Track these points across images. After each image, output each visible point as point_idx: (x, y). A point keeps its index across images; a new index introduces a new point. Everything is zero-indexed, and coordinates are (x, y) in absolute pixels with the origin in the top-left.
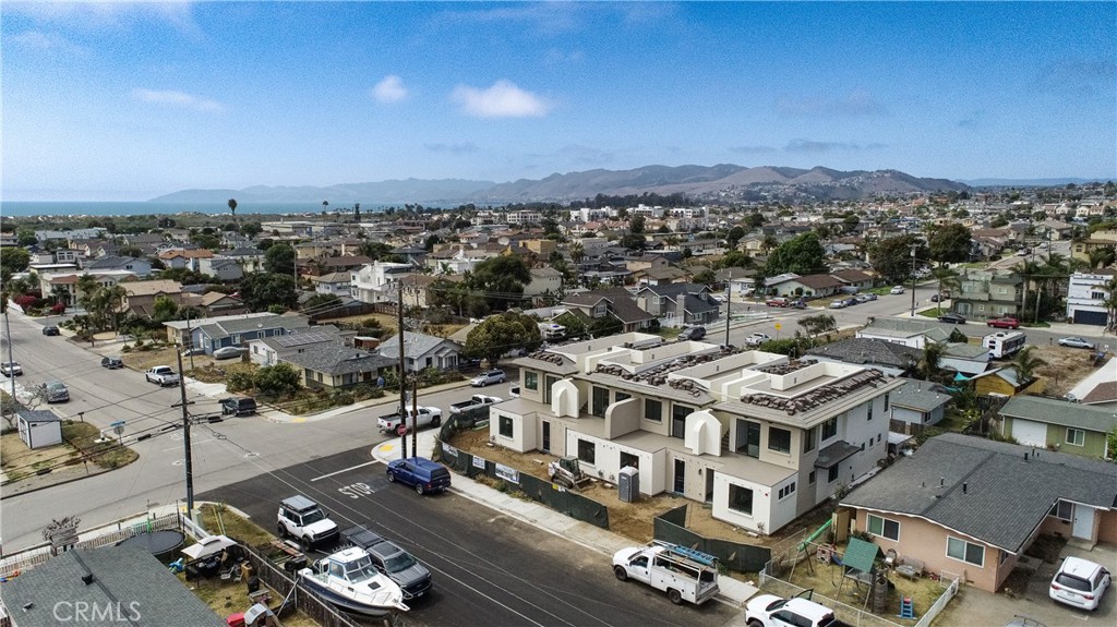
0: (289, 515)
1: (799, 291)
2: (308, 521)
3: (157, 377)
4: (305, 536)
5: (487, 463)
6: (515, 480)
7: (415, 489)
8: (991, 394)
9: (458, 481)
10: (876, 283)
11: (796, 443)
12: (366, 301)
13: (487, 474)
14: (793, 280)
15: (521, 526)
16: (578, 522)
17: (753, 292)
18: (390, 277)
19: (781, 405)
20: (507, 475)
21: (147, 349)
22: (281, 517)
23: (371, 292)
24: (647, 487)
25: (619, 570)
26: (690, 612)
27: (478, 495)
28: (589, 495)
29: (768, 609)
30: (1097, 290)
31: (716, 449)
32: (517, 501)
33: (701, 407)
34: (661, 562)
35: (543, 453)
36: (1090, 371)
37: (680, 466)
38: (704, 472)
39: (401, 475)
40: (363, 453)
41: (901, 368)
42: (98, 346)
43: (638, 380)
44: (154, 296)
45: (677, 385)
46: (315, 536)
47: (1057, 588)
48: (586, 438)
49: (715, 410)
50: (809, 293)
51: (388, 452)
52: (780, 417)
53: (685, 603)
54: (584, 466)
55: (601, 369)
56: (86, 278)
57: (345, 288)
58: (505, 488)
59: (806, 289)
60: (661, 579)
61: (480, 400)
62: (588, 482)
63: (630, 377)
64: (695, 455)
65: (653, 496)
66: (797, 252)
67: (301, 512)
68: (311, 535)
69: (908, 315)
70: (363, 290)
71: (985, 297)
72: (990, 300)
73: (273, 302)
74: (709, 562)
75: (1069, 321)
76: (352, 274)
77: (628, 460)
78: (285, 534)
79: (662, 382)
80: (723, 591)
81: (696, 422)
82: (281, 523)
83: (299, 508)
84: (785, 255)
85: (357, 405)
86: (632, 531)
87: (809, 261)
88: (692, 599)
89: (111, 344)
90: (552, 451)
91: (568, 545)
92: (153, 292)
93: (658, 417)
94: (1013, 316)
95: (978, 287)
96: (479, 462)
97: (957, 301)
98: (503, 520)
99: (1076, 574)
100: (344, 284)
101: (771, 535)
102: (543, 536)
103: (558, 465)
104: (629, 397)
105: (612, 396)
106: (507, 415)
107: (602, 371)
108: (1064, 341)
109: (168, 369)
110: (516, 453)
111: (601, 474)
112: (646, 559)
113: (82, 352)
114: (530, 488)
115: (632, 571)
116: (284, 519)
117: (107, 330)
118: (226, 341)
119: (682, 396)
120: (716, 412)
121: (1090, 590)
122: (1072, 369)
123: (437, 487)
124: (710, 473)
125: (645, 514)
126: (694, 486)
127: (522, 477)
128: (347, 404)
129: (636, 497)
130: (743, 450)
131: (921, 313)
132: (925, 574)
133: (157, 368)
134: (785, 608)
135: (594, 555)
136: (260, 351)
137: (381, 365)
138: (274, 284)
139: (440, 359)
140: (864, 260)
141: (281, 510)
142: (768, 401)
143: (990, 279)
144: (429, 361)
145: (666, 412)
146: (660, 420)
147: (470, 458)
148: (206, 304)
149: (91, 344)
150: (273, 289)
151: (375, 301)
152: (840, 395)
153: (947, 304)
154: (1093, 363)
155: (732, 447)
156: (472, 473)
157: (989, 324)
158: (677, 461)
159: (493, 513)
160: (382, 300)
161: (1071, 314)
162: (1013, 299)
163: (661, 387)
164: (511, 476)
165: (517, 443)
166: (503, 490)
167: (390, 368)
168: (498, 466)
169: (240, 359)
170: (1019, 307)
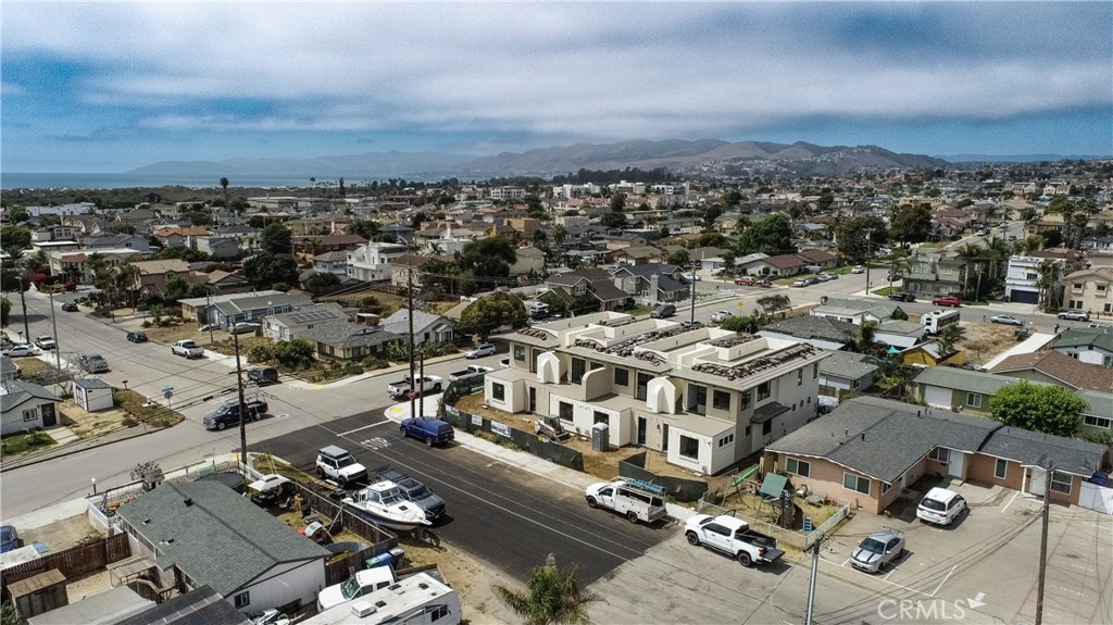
0: (326, 461)
1: (766, 271)
2: (343, 464)
3: (183, 350)
4: (341, 476)
5: (484, 421)
6: (507, 434)
7: (425, 442)
8: (915, 365)
9: (460, 436)
10: (839, 264)
11: (734, 402)
12: (361, 278)
13: (484, 430)
14: (761, 260)
15: (513, 469)
16: (559, 466)
17: (724, 271)
18: (384, 256)
19: (723, 372)
20: (500, 430)
21: (165, 324)
22: (319, 463)
23: (366, 271)
24: (615, 440)
25: (591, 500)
26: (644, 528)
28: (569, 445)
29: (701, 523)
30: (1031, 271)
31: (671, 408)
32: (509, 451)
33: (660, 374)
34: (624, 493)
35: (530, 413)
36: (1013, 345)
37: (642, 422)
38: (662, 427)
39: (414, 431)
40: (378, 414)
41: (842, 342)
42: (118, 322)
43: (609, 352)
44: (163, 274)
45: (641, 356)
46: (349, 476)
47: (921, 510)
48: (565, 400)
49: (671, 377)
50: (775, 273)
51: (400, 413)
52: (722, 382)
53: (640, 522)
54: (565, 424)
55: (578, 343)
56: (95, 257)
57: (341, 266)
58: (499, 441)
59: (772, 269)
60: (622, 504)
61: (474, 370)
62: (568, 437)
63: (603, 350)
64: (654, 414)
65: (621, 447)
66: (768, 232)
67: (337, 458)
68: (346, 475)
69: (863, 294)
70: (358, 268)
71: (933, 277)
72: (937, 280)
73: (276, 281)
74: (659, 491)
75: (1006, 300)
76: (349, 253)
77: (601, 417)
78: (324, 476)
79: (630, 354)
80: (670, 514)
81: (655, 387)
82: (319, 467)
83: (335, 455)
84: (756, 236)
85: (367, 374)
86: (603, 472)
87: (778, 241)
88: (646, 518)
89: (129, 320)
90: (537, 411)
91: (551, 483)
92: (163, 271)
93: (625, 383)
94: (956, 295)
95: (928, 268)
96: (477, 420)
97: (907, 281)
98: (498, 465)
99: (936, 499)
100: (341, 263)
101: (713, 475)
102: (531, 476)
103: (542, 422)
104: (602, 366)
105: (588, 365)
106: (500, 382)
107: (579, 345)
108: (996, 318)
109: (193, 343)
110: (507, 413)
111: (578, 430)
112: (611, 490)
113: (105, 327)
114: (520, 441)
115: (599, 500)
116: (323, 464)
117: (123, 307)
118: (240, 318)
119: (645, 365)
120: (671, 378)
121: (944, 510)
122: (996, 343)
123: (444, 441)
124: (666, 427)
125: (613, 460)
126: (653, 438)
127: (513, 431)
128: (358, 373)
129: (607, 448)
130: (693, 409)
131: (876, 292)
132: (827, 502)
133: (182, 342)
134: (713, 521)
135: (571, 490)
136: (274, 327)
137: (386, 339)
138: (277, 264)
139: (437, 334)
140: (831, 239)
141: (320, 457)
142: (713, 369)
143: (937, 261)
144: (427, 336)
145: (632, 379)
146: (627, 385)
147: (469, 417)
148: (212, 282)
149: (111, 320)
150: (276, 268)
151: (370, 279)
152: (774, 364)
153: (899, 283)
154: (1016, 338)
155: (685, 408)
156: (470, 429)
157: (934, 303)
158: (640, 419)
159: (491, 460)
160: (376, 278)
161: (1008, 293)
162: (956, 280)
163: (628, 358)
164: (503, 431)
165: (508, 405)
166: (497, 442)
167: (393, 342)
168: (493, 423)
169: (253, 334)
170: (962, 287)
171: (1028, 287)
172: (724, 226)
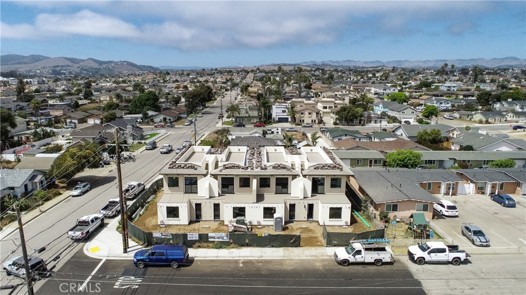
1: (165, 119)
5: (200, 235)
7: (169, 266)
13: (203, 240)
14: (161, 114)
16: (281, 249)
19: (335, 167)
20: (218, 238)
25: (347, 262)
27: (208, 255)
30: (284, 109)
31: (310, 194)
32: (235, 250)
35: (197, 221)
37: (292, 206)
38: (307, 206)
45: (277, 167)
47: (448, 212)
51: (105, 252)
53: (386, 263)
55: (226, 167)
58: (221, 245)
59: (168, 118)
60: (370, 257)
63: (246, 168)
64: (301, 199)
65: (285, 225)
71: (247, 115)
72: (250, 116)
75: (276, 122)
77: (268, 212)
79: (266, 167)
84: (141, 102)
88: (388, 261)
90: (203, 219)
93: (268, 186)
95: (244, 111)
96: (194, 236)
97: (236, 118)
98: (246, 263)
101: (351, 225)
105: (237, 180)
106: (174, 205)
111: (250, 222)
112: (361, 251)
119: (281, 172)
120: (305, 176)
121: (456, 209)
124: (310, 206)
126: (300, 214)
127: (231, 236)
142: (326, 167)
143: (248, 108)
145: (274, 182)
147: (185, 236)
156: (188, 244)
157: (255, 126)
158: (290, 204)
161: (277, 119)
162: (257, 115)
163: (269, 170)
164: (222, 238)
165: (182, 219)
166: (220, 247)
168: (210, 235)
170: (260, 118)
171: (285, 115)
172: (102, 99)
